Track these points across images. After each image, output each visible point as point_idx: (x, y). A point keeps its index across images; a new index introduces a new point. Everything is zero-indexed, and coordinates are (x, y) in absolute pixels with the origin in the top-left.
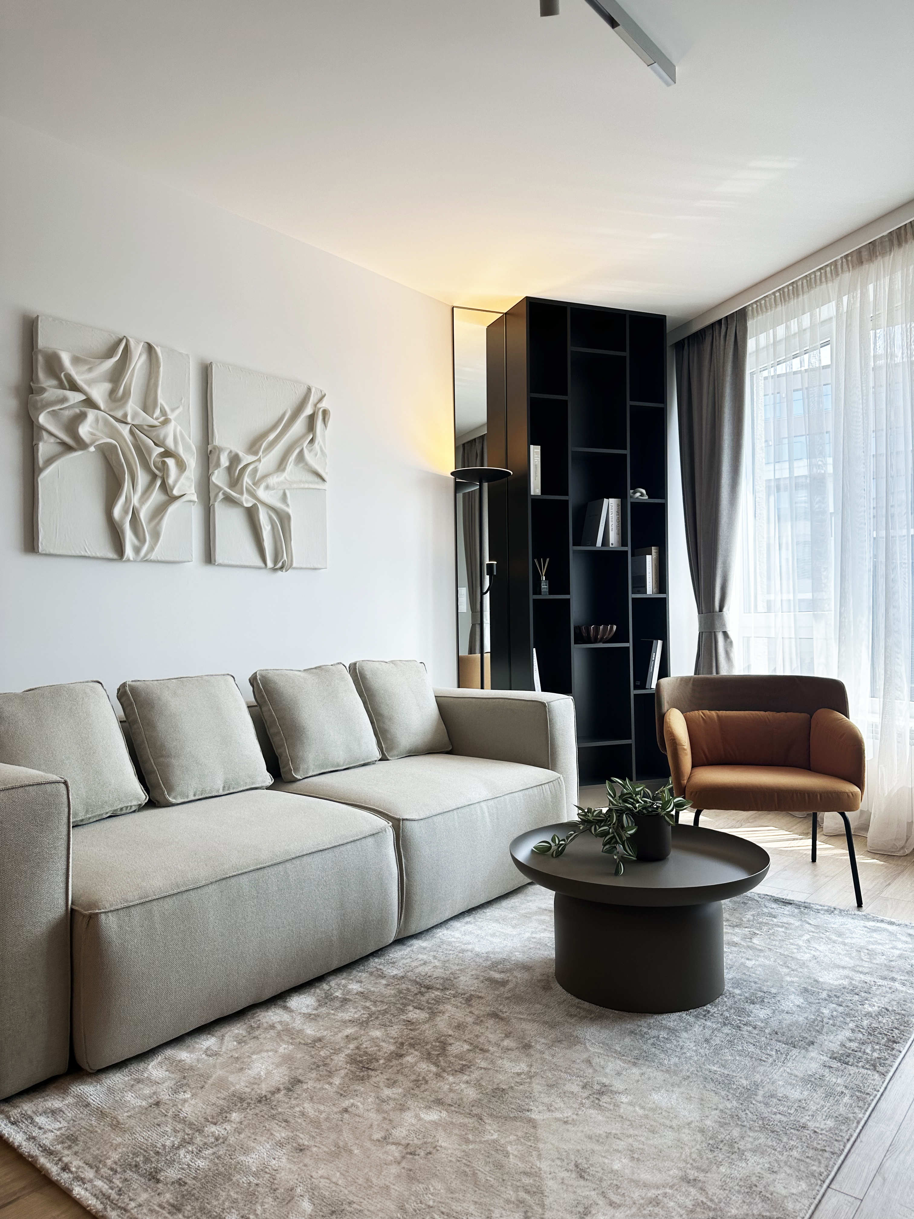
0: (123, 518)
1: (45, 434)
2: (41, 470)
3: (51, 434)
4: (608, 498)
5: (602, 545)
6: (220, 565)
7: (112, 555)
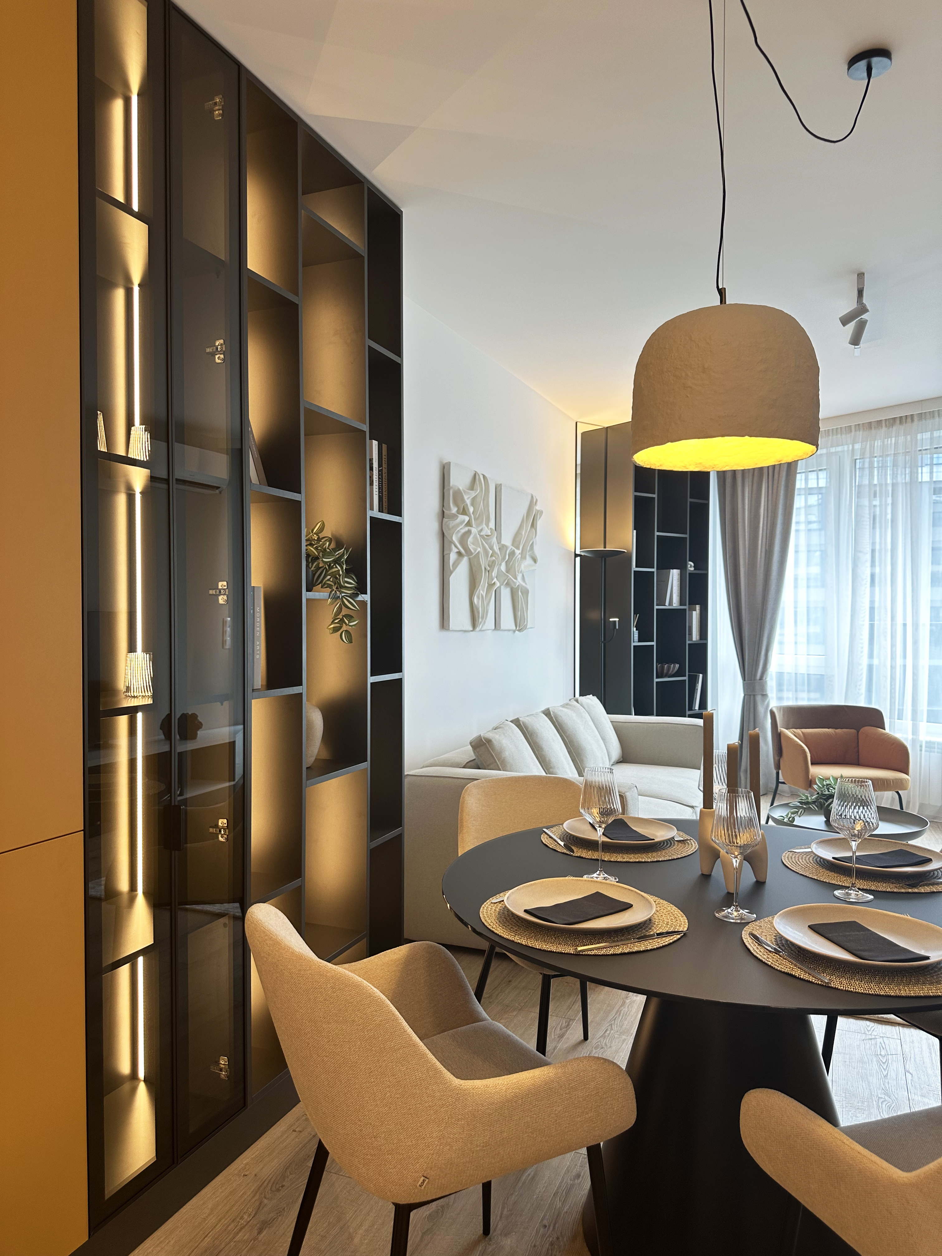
0: (478, 602)
1: (453, 546)
2: (451, 573)
3: (456, 546)
4: (673, 569)
5: (669, 605)
6: (503, 630)
7: (471, 629)
